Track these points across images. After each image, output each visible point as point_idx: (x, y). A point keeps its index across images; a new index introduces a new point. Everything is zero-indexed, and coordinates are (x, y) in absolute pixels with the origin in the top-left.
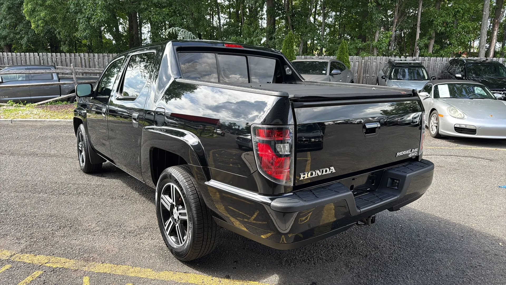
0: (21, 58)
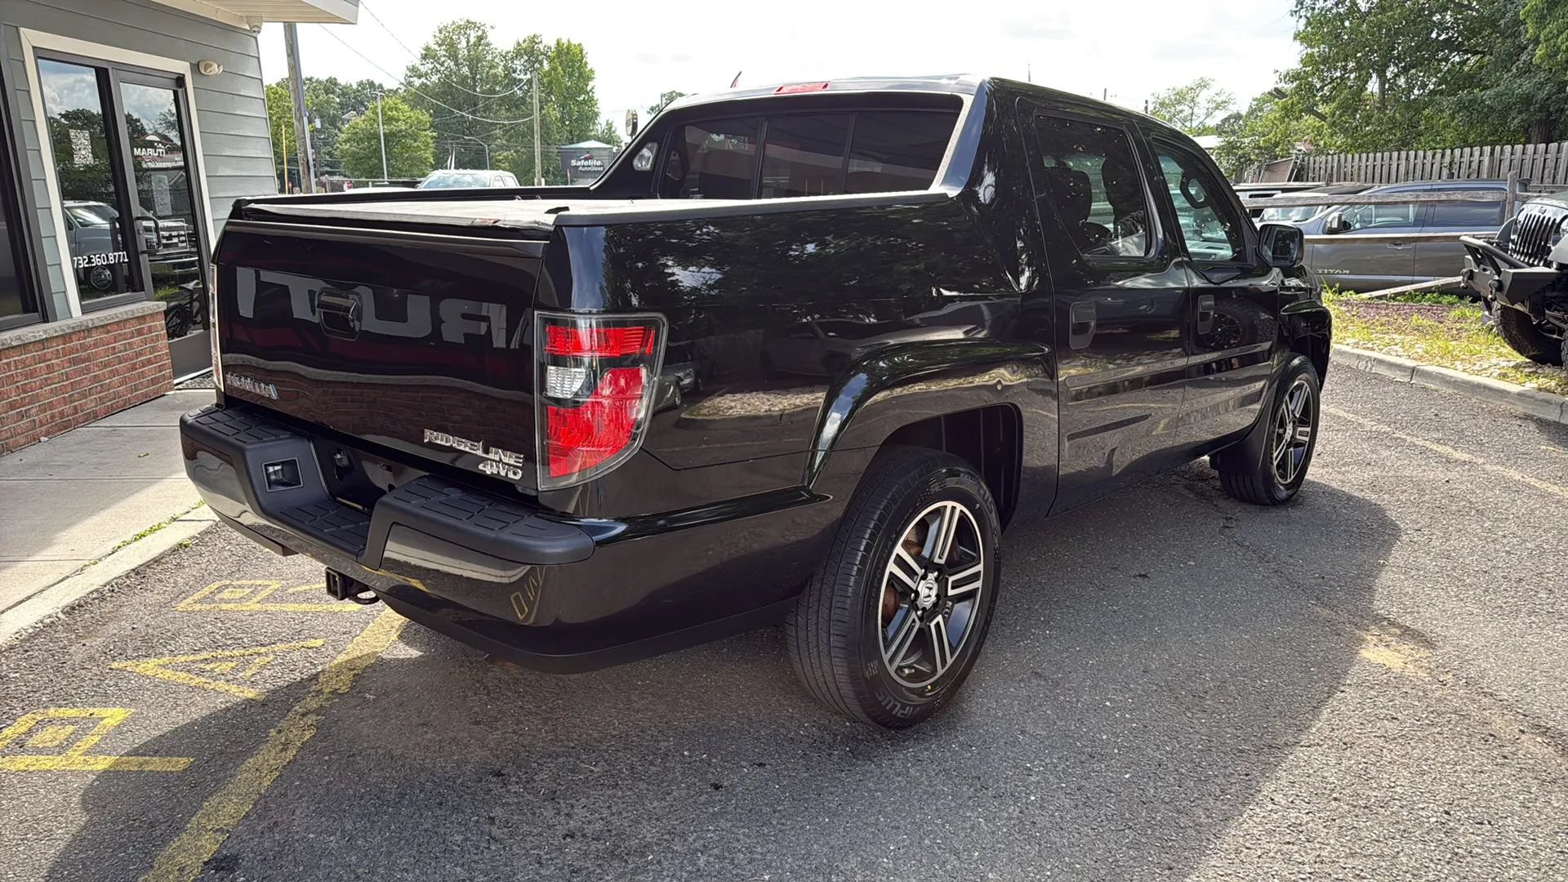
0: (1545, 160)
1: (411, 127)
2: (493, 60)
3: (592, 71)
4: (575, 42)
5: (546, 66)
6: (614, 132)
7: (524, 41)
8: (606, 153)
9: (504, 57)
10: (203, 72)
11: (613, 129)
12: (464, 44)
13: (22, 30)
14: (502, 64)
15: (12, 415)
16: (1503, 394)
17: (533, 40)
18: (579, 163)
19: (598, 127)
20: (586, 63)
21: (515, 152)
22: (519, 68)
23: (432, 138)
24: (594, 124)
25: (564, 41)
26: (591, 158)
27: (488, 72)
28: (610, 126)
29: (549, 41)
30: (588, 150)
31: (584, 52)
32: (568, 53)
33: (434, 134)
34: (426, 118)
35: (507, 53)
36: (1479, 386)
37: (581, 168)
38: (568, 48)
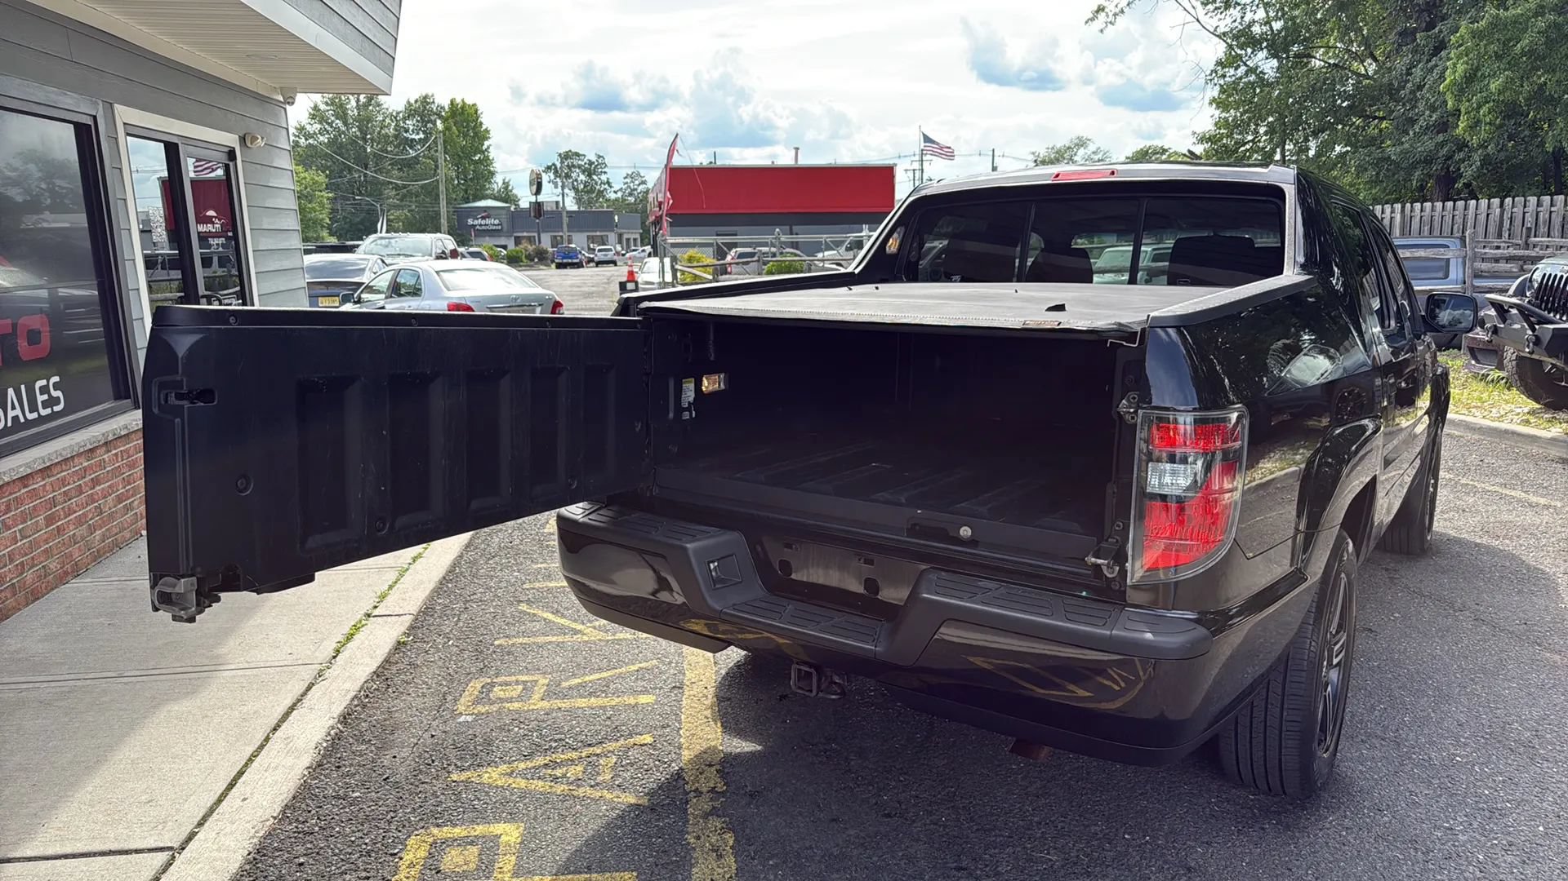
1: (306, 188)
2: (384, 121)
3: (487, 131)
4: (469, 102)
5: (440, 125)
6: (511, 191)
7: (416, 101)
8: (504, 212)
9: (395, 118)
10: (249, 145)
11: (510, 188)
12: (353, 103)
13: (116, 106)
14: (393, 124)
15: (119, 509)
16: (1534, 439)
17: (425, 100)
18: (476, 222)
19: (495, 186)
20: (481, 123)
21: (409, 211)
22: (411, 128)
23: (328, 199)
24: (490, 183)
25: (458, 101)
26: (488, 217)
27: (379, 133)
28: (506, 184)
29: (442, 100)
30: (486, 209)
31: (479, 112)
32: (463, 113)
33: (330, 195)
34: (321, 178)
35: (398, 113)
36: (1506, 432)
37: (478, 227)
38: (462, 108)
